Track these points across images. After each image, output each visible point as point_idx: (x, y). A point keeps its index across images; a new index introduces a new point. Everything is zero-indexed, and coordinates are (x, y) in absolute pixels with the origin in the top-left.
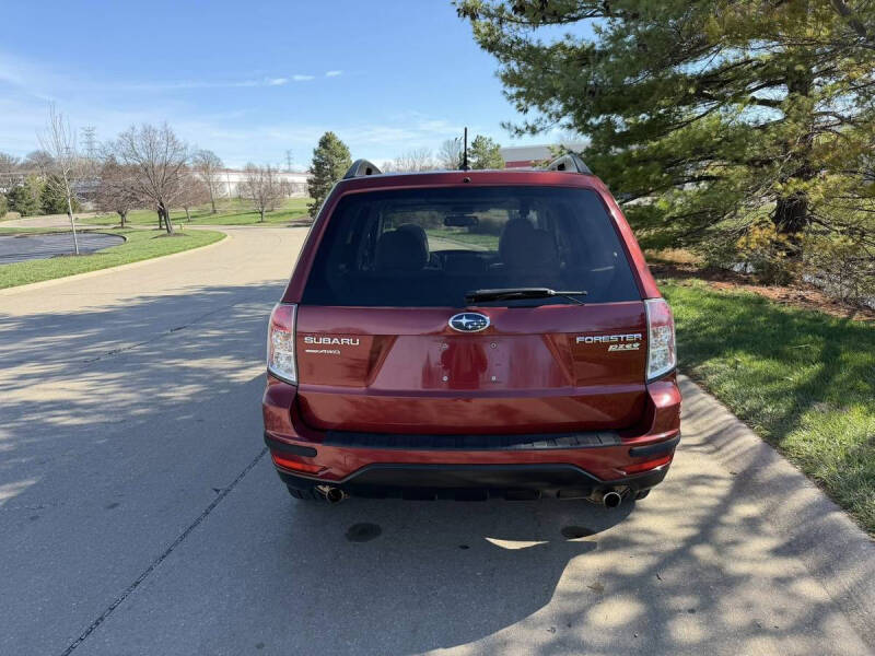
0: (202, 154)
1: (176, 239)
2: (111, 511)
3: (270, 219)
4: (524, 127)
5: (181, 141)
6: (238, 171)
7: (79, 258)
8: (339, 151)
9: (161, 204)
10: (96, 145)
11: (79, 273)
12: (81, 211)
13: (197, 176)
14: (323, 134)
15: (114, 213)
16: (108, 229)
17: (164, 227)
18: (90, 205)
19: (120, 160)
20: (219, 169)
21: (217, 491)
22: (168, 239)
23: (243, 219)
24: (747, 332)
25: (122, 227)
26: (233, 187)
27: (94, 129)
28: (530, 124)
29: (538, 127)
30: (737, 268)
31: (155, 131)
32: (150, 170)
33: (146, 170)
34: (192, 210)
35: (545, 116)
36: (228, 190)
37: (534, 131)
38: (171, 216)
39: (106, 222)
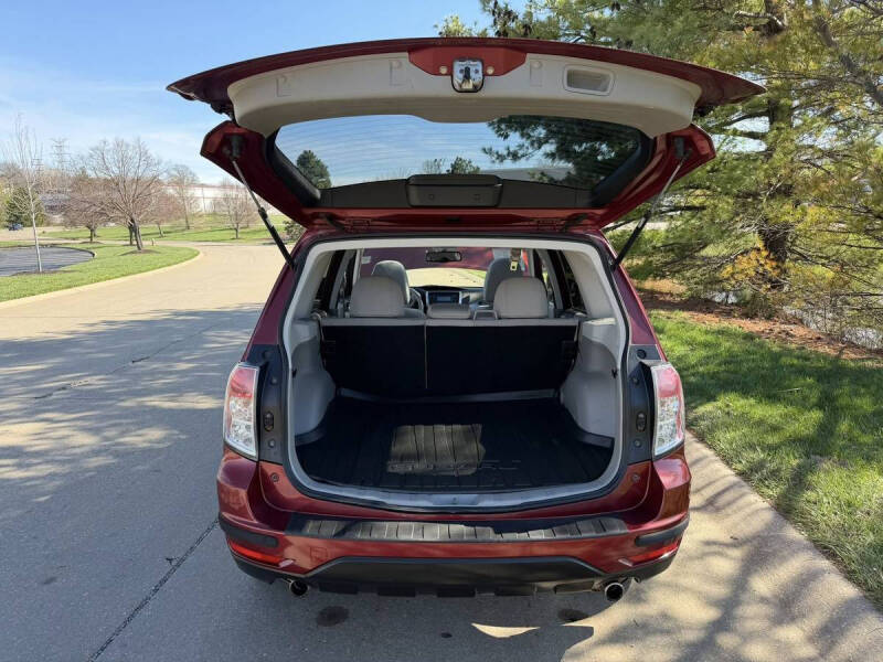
0: (176, 168)
1: (147, 256)
2: (45, 587)
3: (244, 236)
4: (505, 153)
5: (154, 156)
6: (214, 187)
7: (41, 276)
8: (317, 170)
9: (132, 220)
10: (67, 158)
11: (40, 292)
12: (48, 224)
13: (171, 191)
14: (301, 153)
15: (83, 228)
16: (77, 244)
17: (135, 243)
18: (58, 218)
19: (91, 174)
20: (194, 184)
21: (170, 560)
22: (139, 256)
23: (218, 235)
24: (735, 372)
25: (91, 242)
26: (208, 202)
27: (64, 140)
28: (512, 150)
29: (521, 153)
30: (718, 298)
31: (127, 146)
32: (121, 185)
33: (117, 185)
34: (165, 226)
35: (527, 143)
36: (202, 206)
37: (515, 156)
38: (141, 232)
39: (75, 236)
